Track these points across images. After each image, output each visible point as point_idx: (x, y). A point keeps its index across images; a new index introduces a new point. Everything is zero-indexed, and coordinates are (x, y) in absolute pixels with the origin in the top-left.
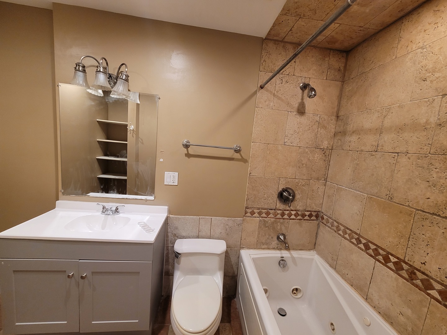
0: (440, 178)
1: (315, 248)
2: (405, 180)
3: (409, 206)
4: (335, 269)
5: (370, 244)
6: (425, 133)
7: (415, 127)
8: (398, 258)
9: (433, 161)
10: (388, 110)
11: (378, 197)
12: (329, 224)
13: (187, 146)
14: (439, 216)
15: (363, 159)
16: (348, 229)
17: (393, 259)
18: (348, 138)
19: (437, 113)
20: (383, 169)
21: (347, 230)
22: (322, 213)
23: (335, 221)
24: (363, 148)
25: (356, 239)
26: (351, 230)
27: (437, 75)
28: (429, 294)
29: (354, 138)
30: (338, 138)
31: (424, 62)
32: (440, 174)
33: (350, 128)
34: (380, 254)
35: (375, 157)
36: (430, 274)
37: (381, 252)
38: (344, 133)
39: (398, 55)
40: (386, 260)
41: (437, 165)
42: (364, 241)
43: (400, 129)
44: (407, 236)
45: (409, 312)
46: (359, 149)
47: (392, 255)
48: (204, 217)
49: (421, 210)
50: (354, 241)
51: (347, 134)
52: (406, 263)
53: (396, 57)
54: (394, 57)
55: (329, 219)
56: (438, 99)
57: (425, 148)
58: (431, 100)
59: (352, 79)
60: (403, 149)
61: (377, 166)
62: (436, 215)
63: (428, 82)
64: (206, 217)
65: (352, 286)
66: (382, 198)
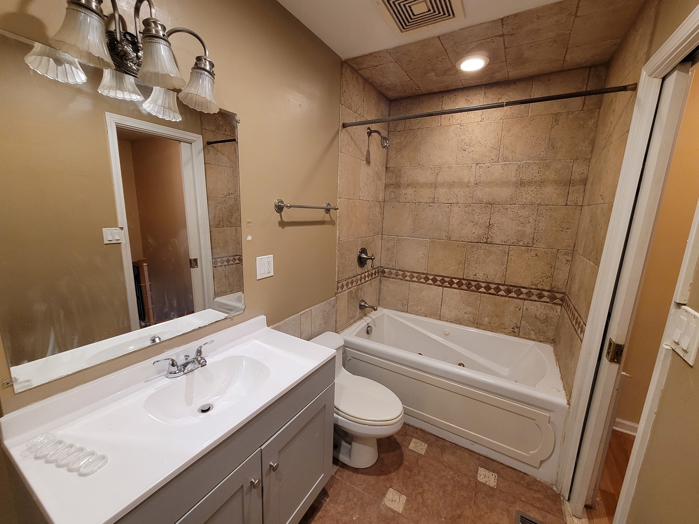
0: (479, 219)
1: (379, 305)
2: (458, 223)
3: (462, 241)
4: (407, 312)
5: (437, 278)
6: (468, 189)
7: (461, 184)
8: (459, 279)
9: (474, 208)
10: (440, 169)
11: (439, 239)
12: (393, 275)
13: (279, 209)
14: (481, 243)
15: (422, 210)
16: (414, 272)
17: (455, 281)
18: (403, 191)
19: (474, 176)
20: (441, 217)
21: (414, 274)
22: (381, 267)
23: (399, 270)
24: (420, 200)
25: (424, 278)
26: (418, 273)
27: (472, 149)
28: (479, 292)
29: (410, 191)
30: (390, 190)
31: (463, 137)
32: (479, 217)
33: (404, 180)
34: (446, 282)
35: (433, 208)
36: (479, 280)
37: (446, 279)
38: (398, 186)
39: (443, 124)
40: (451, 283)
41: (477, 211)
42: (431, 277)
43: (451, 185)
44: (464, 261)
45: (470, 309)
46: (417, 201)
47: (455, 278)
48: (303, 311)
49: (470, 242)
50: (423, 280)
51: (402, 187)
52: (464, 280)
53: (441, 125)
54: (439, 125)
55: (392, 271)
56: (474, 166)
57: (469, 199)
58: (470, 166)
59: (399, 132)
60: (454, 200)
61: (436, 214)
62: (479, 242)
63: (467, 153)
64: (306, 310)
65: (426, 316)
66: (443, 240)
